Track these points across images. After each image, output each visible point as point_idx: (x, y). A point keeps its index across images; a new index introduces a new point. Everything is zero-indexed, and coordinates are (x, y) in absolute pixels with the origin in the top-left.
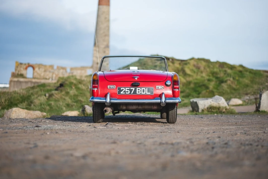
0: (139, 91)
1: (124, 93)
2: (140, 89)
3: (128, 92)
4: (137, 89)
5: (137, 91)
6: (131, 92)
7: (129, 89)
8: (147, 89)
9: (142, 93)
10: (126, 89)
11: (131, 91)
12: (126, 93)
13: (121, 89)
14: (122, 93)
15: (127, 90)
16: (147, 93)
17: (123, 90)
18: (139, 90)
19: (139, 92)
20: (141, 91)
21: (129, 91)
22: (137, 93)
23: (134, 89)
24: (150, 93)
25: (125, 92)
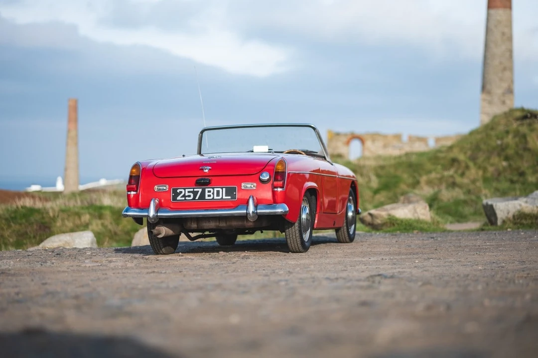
0: (209, 194)
1: (184, 198)
2: (211, 190)
3: (189, 196)
4: (207, 190)
5: (207, 194)
6: (195, 196)
7: (192, 190)
8: (224, 189)
9: (215, 198)
10: (187, 190)
11: (195, 193)
12: (187, 198)
13: (178, 191)
14: (179, 198)
15: (189, 192)
16: (224, 197)
17: (181, 192)
18: (209, 192)
19: (209, 196)
20: (213, 194)
21: (192, 195)
22: (207, 197)
23: (200, 190)
24: (230, 197)
25: (184, 196)
